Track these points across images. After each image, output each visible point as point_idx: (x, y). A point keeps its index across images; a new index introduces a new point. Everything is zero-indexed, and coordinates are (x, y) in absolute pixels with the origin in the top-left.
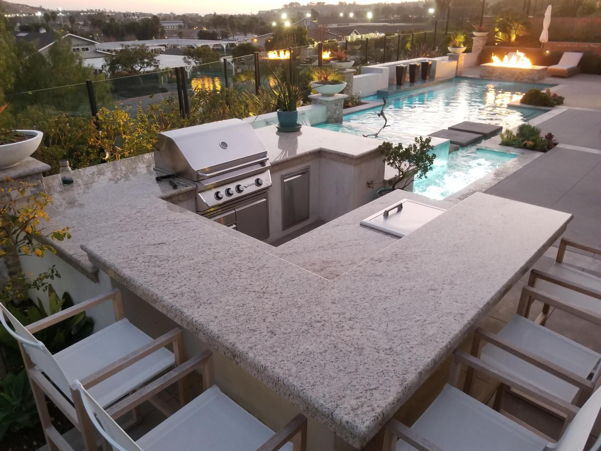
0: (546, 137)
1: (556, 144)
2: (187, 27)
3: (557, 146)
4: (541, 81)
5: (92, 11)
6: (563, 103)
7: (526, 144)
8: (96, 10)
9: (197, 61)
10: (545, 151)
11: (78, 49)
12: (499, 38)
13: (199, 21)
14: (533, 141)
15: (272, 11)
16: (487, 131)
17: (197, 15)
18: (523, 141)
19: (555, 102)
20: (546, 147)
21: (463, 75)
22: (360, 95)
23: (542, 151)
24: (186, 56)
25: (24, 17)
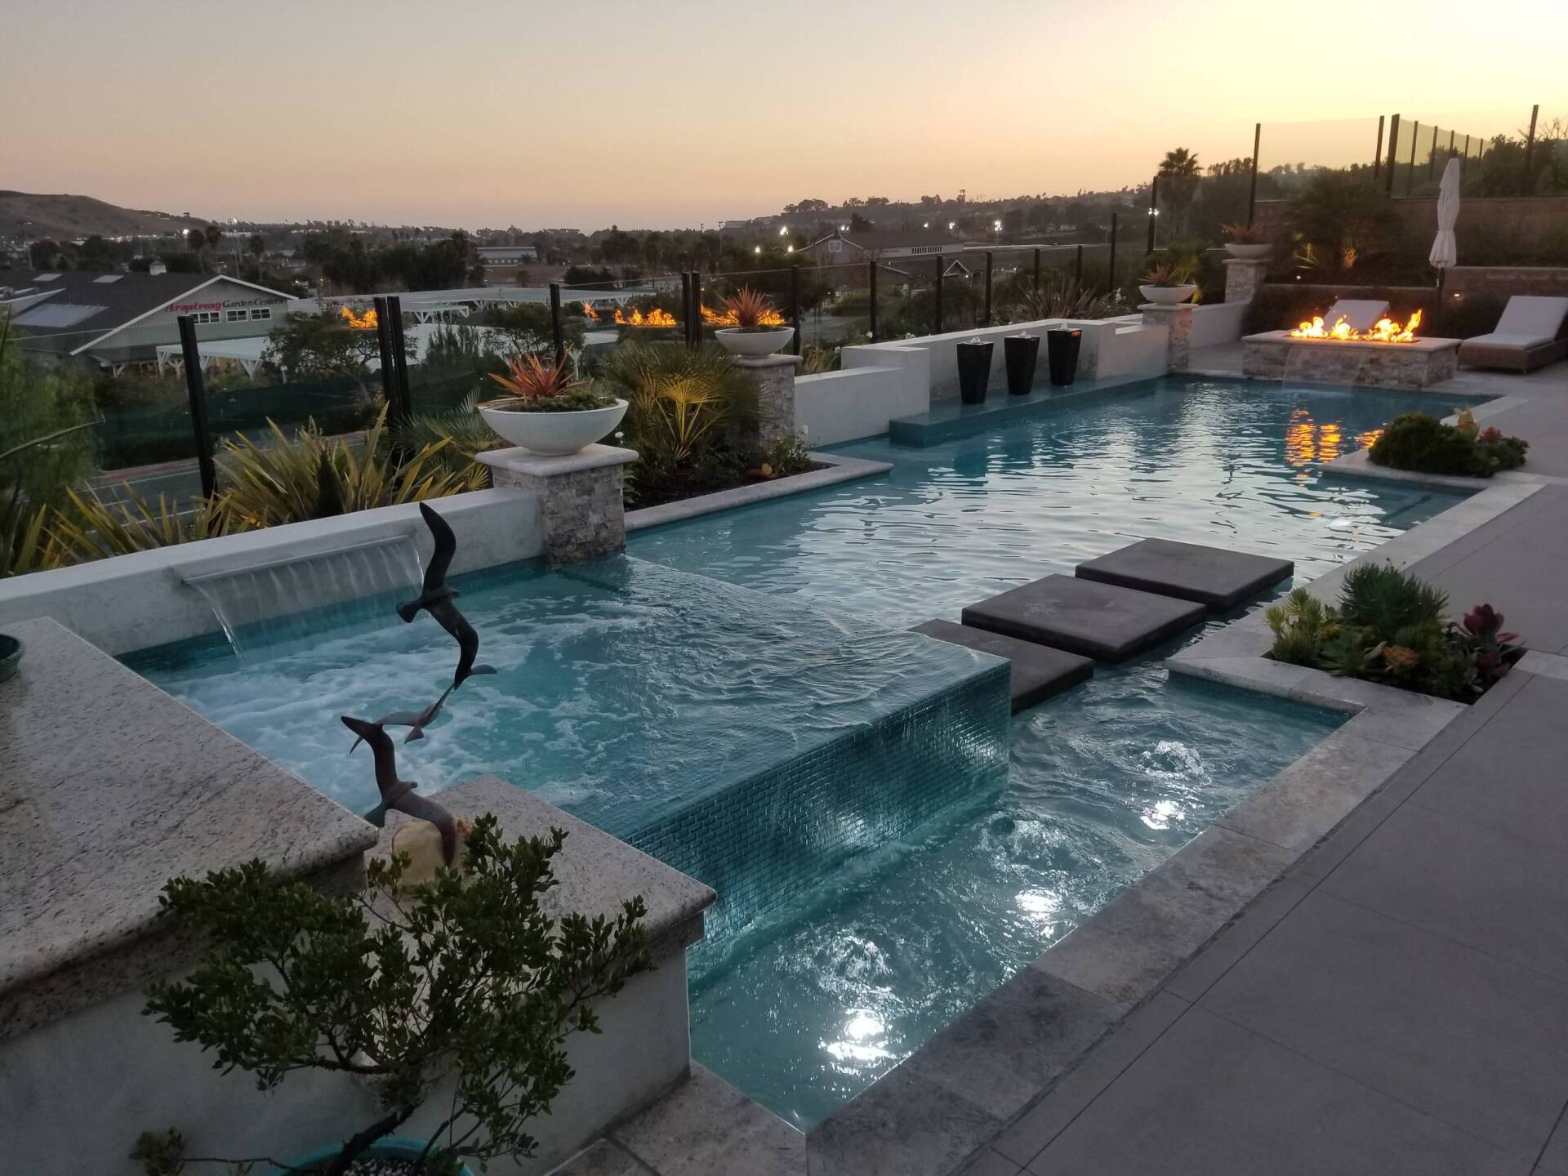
0: (1469, 622)
1: (1514, 656)
2: (545, 260)
3: (1522, 664)
4: (1442, 384)
5: (319, 225)
6: (1522, 461)
7: (1381, 659)
8: (329, 222)
9: (520, 341)
10: (1467, 696)
11: (243, 313)
12: (1307, 260)
13: (577, 245)
14: (1413, 645)
15: (758, 222)
16: (1223, 586)
17: (574, 232)
18: (1368, 643)
19: (1495, 461)
20: (1471, 674)
21: (1194, 369)
22: (803, 438)
23: (1454, 696)
24: (490, 329)
25: (155, 241)
